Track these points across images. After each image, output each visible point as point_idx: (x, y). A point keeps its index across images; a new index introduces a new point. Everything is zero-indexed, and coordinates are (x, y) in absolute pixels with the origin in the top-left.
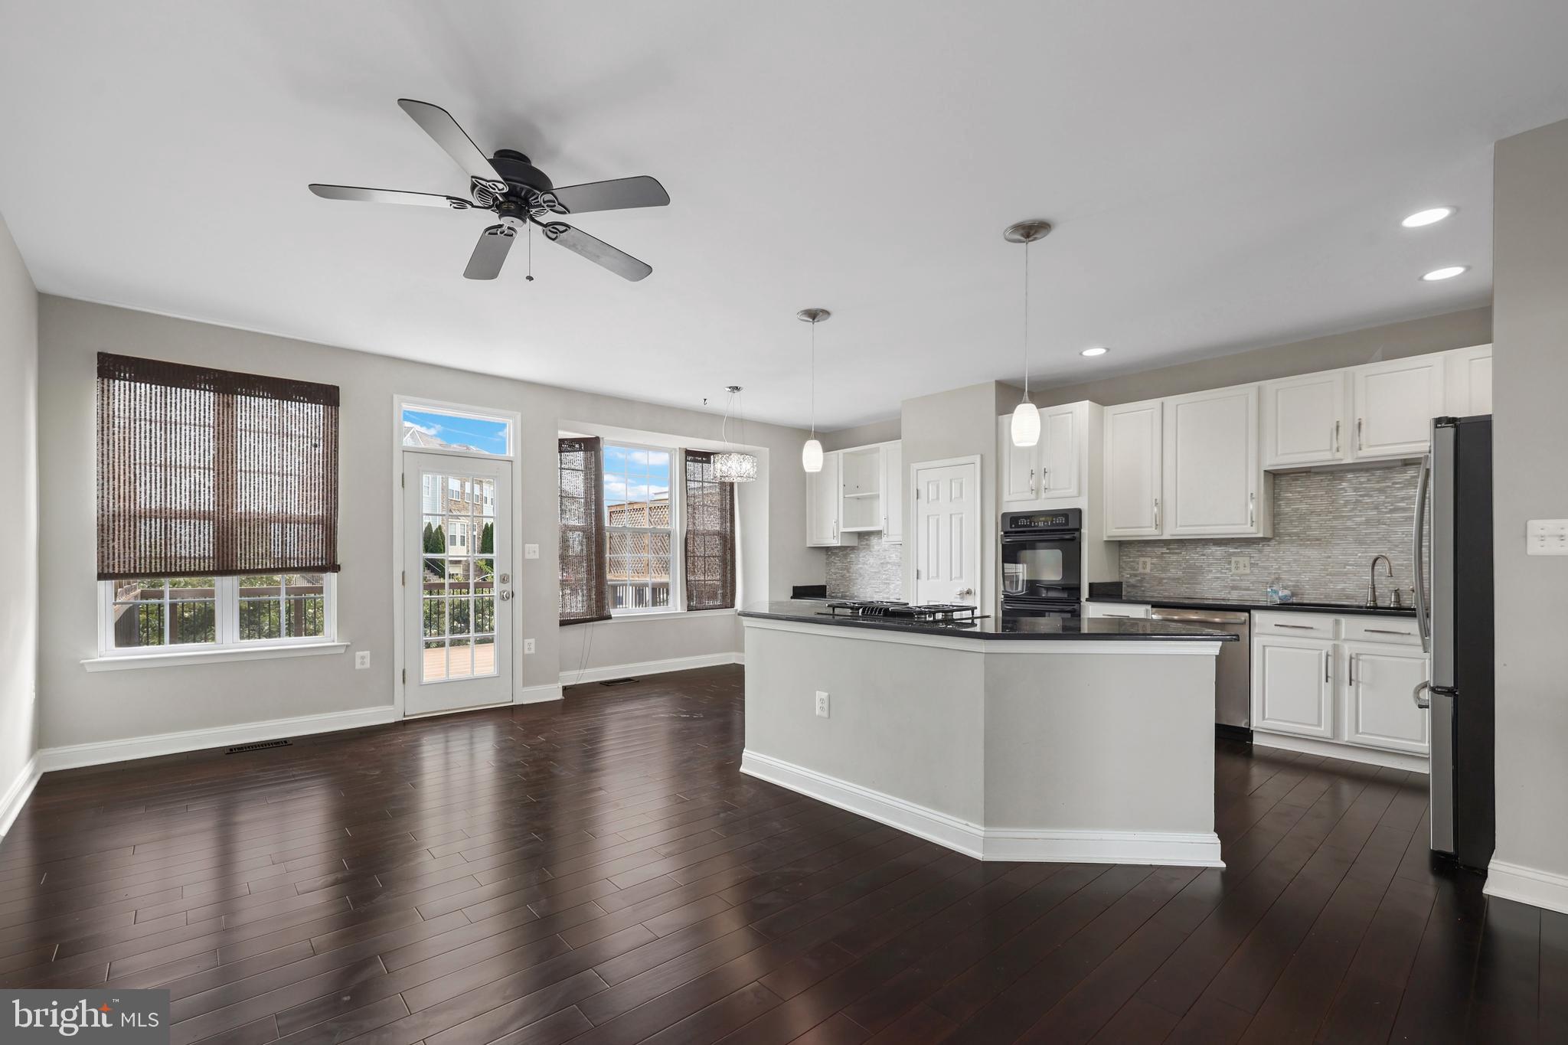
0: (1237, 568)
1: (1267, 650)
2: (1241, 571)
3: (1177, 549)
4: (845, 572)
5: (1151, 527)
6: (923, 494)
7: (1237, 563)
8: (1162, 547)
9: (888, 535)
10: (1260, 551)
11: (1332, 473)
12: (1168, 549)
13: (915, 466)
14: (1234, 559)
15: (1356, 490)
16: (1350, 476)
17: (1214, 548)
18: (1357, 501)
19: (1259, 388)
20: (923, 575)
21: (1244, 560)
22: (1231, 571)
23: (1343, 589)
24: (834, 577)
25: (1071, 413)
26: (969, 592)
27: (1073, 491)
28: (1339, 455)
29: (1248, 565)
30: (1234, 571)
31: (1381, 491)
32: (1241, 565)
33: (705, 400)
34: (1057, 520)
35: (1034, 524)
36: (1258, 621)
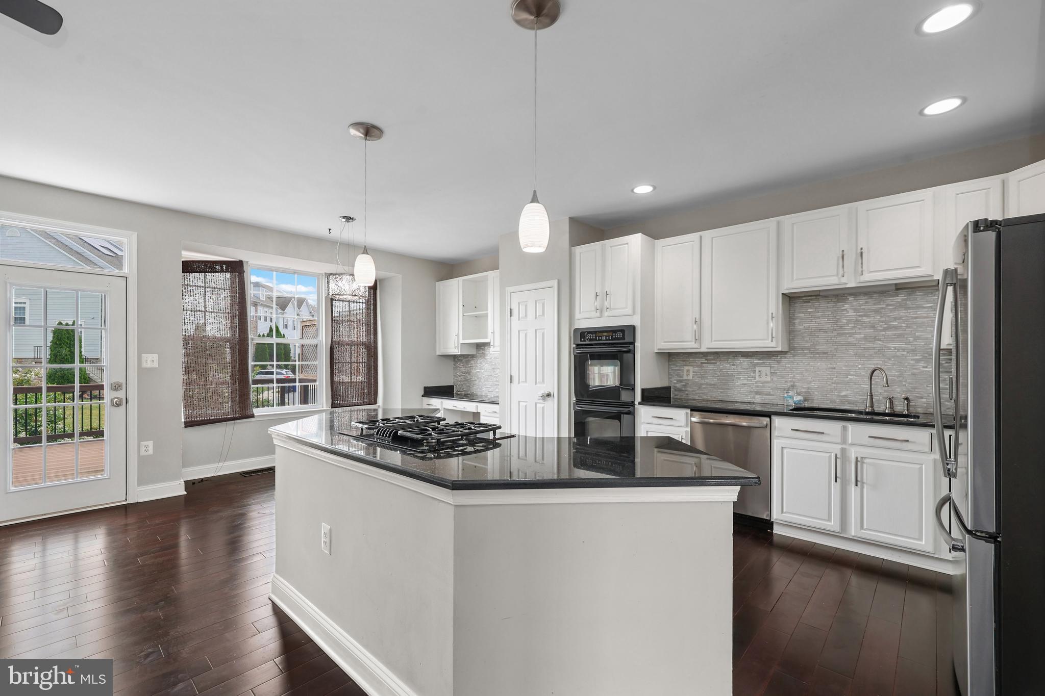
0: (760, 376)
1: (785, 451)
2: (764, 379)
3: (712, 359)
4: (467, 375)
5: (692, 341)
6: (515, 312)
7: (760, 372)
8: (702, 358)
9: (494, 347)
10: (779, 362)
11: (836, 296)
12: (706, 360)
13: (509, 289)
14: (757, 369)
15: (856, 310)
16: (851, 299)
17: (742, 359)
18: (858, 321)
19: (778, 223)
20: (515, 379)
21: (766, 370)
22: (755, 378)
23: (846, 396)
24: (460, 379)
25: (627, 244)
26: (549, 395)
27: (629, 311)
28: (844, 280)
29: (769, 373)
30: (757, 378)
31: (877, 312)
32: (763, 374)
33: (330, 230)
34: (615, 335)
35: (599, 338)
36: (777, 425)
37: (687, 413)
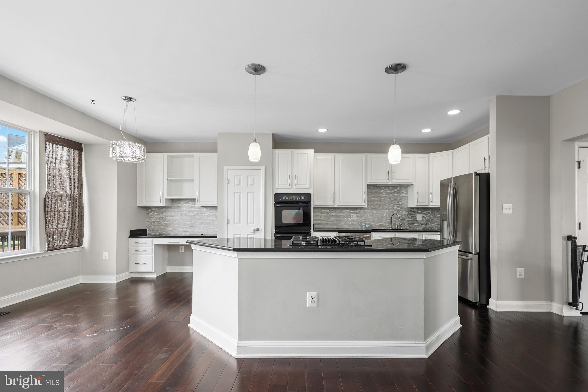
0: (353, 218)
2: (354, 219)
3: (333, 211)
4: (162, 221)
5: (331, 202)
6: (231, 181)
7: (352, 216)
8: (328, 210)
10: (360, 212)
11: (379, 187)
12: (330, 210)
13: (226, 167)
14: (351, 214)
15: (385, 193)
16: (384, 188)
17: (345, 210)
18: (386, 196)
19: (366, 155)
20: (231, 222)
21: (355, 215)
22: (350, 218)
23: (382, 224)
25: (307, 153)
26: (258, 230)
27: (308, 186)
28: (388, 181)
29: (356, 216)
30: (352, 218)
31: (391, 193)
32: (354, 217)
33: (93, 101)
34: (301, 198)
35: (291, 199)
36: (373, 236)
37: (337, 234)
